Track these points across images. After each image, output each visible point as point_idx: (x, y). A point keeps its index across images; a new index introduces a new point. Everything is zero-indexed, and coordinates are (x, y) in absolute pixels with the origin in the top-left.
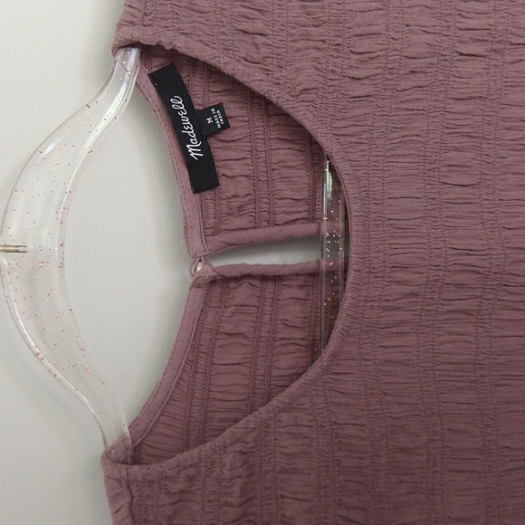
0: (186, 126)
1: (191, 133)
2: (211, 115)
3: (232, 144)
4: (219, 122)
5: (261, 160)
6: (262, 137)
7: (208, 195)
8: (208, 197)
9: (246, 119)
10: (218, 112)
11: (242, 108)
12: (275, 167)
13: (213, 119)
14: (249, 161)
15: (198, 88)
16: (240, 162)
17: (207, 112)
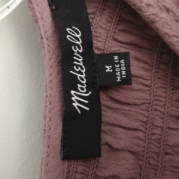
0: (78, 66)
1: (82, 77)
2: (113, 63)
3: (127, 108)
4: (120, 74)
5: (155, 137)
6: (162, 110)
7: (80, 167)
8: (80, 169)
9: (148, 83)
10: (122, 61)
11: (146, 70)
12: (169, 151)
13: (114, 68)
14: (141, 135)
15: (102, 31)
16: (131, 132)
17: (108, 58)
